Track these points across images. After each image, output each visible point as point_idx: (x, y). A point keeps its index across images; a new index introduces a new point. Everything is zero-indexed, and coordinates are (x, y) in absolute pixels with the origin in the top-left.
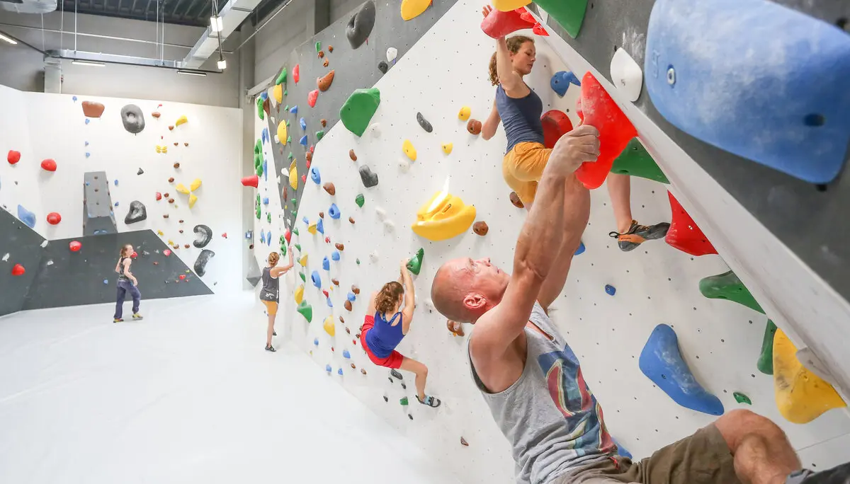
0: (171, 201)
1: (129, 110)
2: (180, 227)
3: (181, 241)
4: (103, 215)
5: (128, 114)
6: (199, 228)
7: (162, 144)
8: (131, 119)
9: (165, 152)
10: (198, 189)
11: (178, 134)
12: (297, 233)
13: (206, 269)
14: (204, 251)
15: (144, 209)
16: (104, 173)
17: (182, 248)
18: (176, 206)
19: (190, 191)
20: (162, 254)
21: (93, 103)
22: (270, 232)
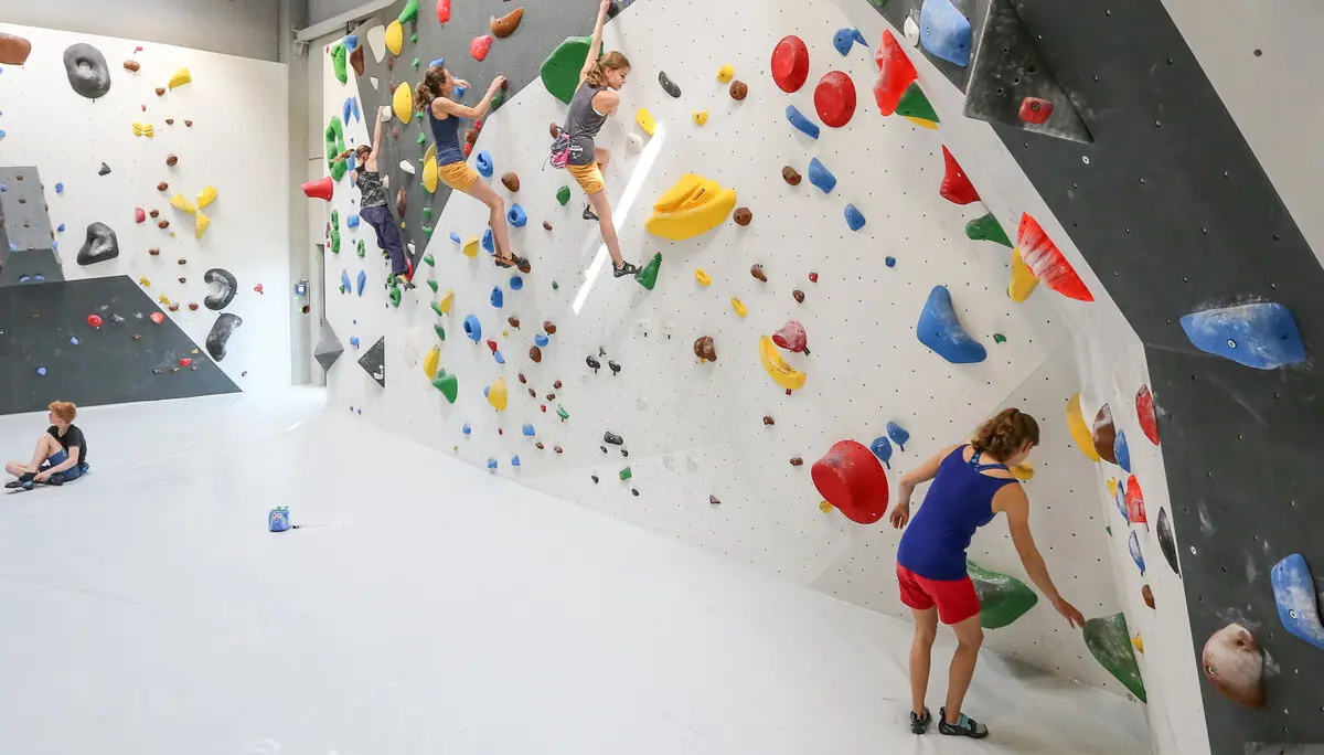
0: (164, 225)
1: (80, 55)
2: (180, 271)
3: (182, 297)
4: (38, 247)
5: (79, 61)
6: (215, 275)
7: (144, 121)
8: (84, 71)
9: (150, 134)
10: (210, 205)
11: (175, 104)
12: (431, 263)
13: (228, 347)
14: (223, 316)
15: (113, 237)
16: (33, 170)
17: (184, 308)
18: (172, 234)
19: (196, 208)
20: (148, 320)
21: (10, 37)
22: (363, 273)
